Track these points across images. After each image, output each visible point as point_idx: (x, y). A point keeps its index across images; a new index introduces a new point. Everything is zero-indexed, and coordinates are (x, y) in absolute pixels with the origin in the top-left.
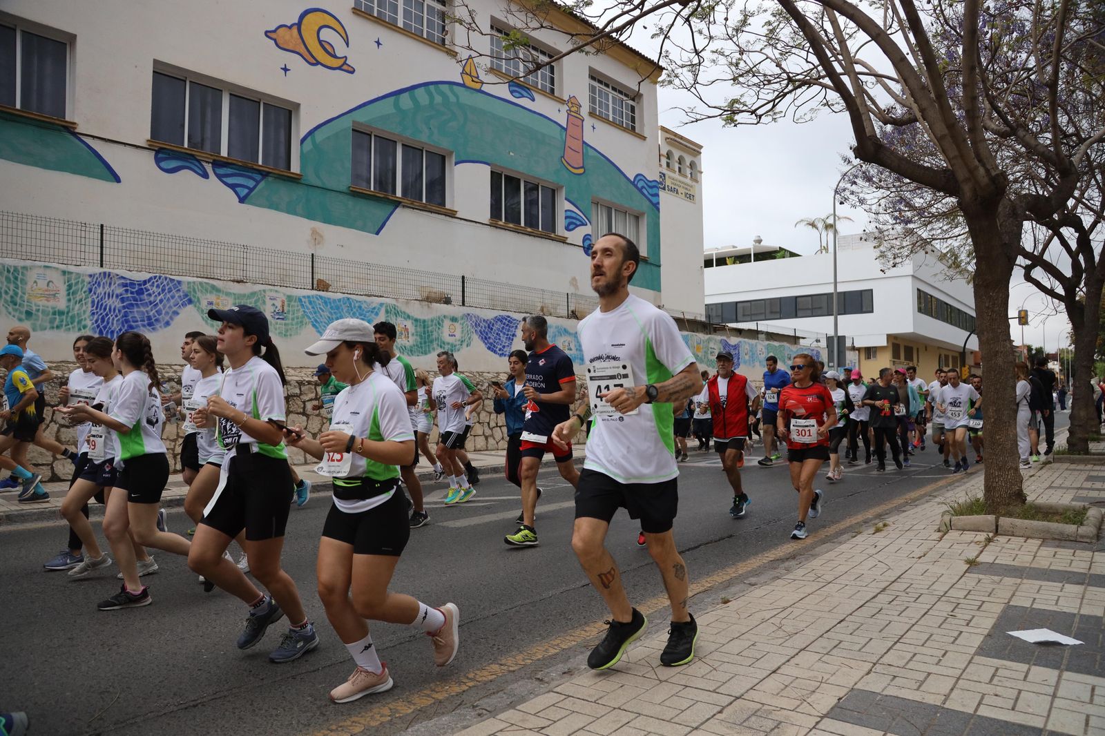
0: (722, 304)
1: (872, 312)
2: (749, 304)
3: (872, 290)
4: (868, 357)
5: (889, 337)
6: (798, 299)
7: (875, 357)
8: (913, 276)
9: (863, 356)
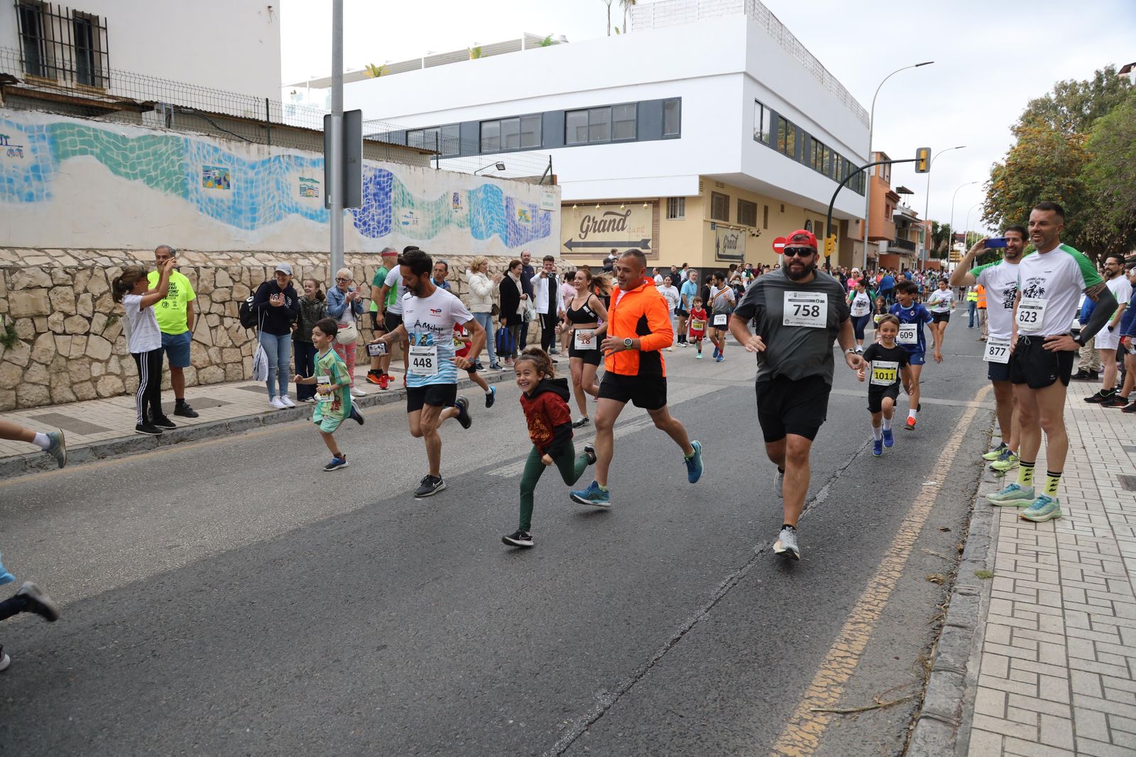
0: (461, 124)
1: (678, 137)
2: (497, 124)
3: (680, 99)
4: (672, 215)
5: (704, 180)
6: (570, 116)
7: (682, 214)
8: (746, 74)
9: (663, 211)
